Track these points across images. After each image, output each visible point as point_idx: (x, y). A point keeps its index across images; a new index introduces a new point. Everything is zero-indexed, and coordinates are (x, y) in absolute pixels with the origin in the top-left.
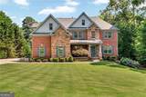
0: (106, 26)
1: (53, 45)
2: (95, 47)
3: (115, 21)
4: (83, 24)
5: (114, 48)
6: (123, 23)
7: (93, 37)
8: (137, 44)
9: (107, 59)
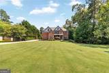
0: (65, 30)
2: (62, 36)
3: (67, 28)
5: (67, 37)
6: (70, 29)
8: (74, 35)
9: (65, 40)
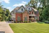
1: (23, 16)
4: (29, 9)
7: (33, 14)
